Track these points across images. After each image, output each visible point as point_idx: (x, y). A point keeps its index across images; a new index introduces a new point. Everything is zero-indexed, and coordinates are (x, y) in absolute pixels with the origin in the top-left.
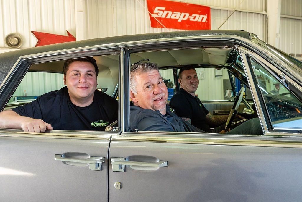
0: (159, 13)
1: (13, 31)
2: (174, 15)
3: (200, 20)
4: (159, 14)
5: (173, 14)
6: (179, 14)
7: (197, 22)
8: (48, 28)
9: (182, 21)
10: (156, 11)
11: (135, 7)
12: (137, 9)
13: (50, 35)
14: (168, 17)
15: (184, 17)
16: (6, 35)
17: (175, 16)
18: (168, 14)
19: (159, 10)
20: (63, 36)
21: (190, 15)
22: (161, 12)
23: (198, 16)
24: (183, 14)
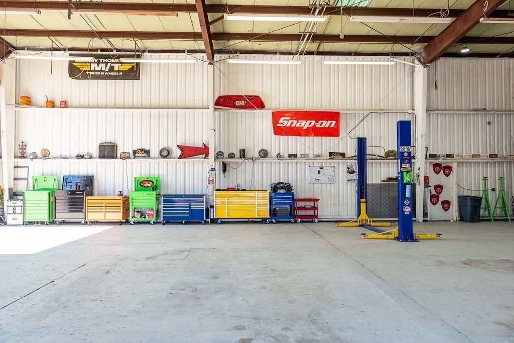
0: (284, 122)
1: (165, 146)
2: (299, 123)
3: (327, 126)
4: (284, 124)
6: (305, 122)
7: (324, 128)
8: (190, 142)
9: (308, 128)
10: (281, 121)
13: (191, 147)
14: (293, 125)
15: (310, 124)
16: (160, 149)
17: (301, 124)
18: (292, 123)
19: (284, 120)
20: (200, 148)
21: (317, 122)
22: (286, 122)
23: (325, 122)
24: (309, 122)
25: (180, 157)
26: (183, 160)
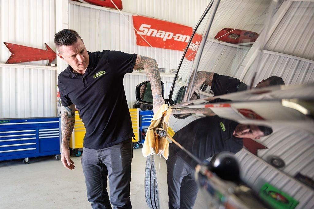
0: (144, 30)
2: (159, 34)
3: (183, 41)
4: (144, 32)
5: (158, 32)
6: (164, 32)
7: (180, 42)
9: (167, 40)
10: (141, 28)
11: (119, 23)
12: (121, 24)
13: (26, 48)
14: (153, 35)
15: (168, 36)
17: (160, 35)
18: (153, 32)
19: (144, 27)
20: (41, 50)
21: (175, 35)
22: (147, 30)
23: (181, 36)
24: (168, 33)
25: (9, 61)
26: (12, 66)
